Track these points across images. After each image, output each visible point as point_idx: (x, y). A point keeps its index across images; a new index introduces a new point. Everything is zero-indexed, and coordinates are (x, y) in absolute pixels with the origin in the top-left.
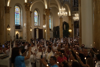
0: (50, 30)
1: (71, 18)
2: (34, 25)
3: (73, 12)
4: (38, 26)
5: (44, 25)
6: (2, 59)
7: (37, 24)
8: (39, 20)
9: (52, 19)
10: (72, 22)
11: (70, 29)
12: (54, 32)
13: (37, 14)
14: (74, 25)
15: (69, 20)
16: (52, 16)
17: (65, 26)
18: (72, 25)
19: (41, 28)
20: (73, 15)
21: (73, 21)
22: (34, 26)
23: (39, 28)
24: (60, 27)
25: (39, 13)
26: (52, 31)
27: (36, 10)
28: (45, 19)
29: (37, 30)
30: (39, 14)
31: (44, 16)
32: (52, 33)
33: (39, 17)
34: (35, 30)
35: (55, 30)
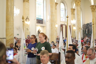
2: (60, 20)
4: (65, 22)
7: (64, 20)
9: (81, 15)
12: (83, 31)
13: (64, 8)
16: (81, 12)
22: (61, 22)
23: (66, 24)
25: (66, 6)
27: (62, 2)
29: (64, 27)
30: (66, 8)
33: (66, 11)
35: (85, 28)
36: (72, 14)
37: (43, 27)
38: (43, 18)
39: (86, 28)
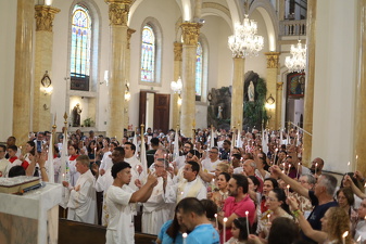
0: (198, 98)
1: (274, 59)
3: (284, 38)
4: (154, 83)
5: (176, 81)
6: (20, 194)
7: (150, 77)
8: (159, 62)
9: (206, 61)
10: (280, 76)
11: (270, 101)
12: (209, 109)
13: (152, 41)
14: (284, 87)
15: (269, 66)
16: (206, 50)
17: (251, 87)
18: (278, 86)
19: (162, 91)
20: (284, 48)
21: (282, 71)
22: (140, 83)
23: (156, 89)
24: (234, 91)
25: (159, 35)
26: (203, 104)
27: (149, 24)
28: (181, 60)
29: (150, 98)
30: (159, 41)
31: (178, 48)
32: (203, 110)
33: (159, 51)
34: (142, 96)
35: (215, 100)
36: (175, 60)
37: (89, 98)
38: (88, 74)
39: (219, 102)
